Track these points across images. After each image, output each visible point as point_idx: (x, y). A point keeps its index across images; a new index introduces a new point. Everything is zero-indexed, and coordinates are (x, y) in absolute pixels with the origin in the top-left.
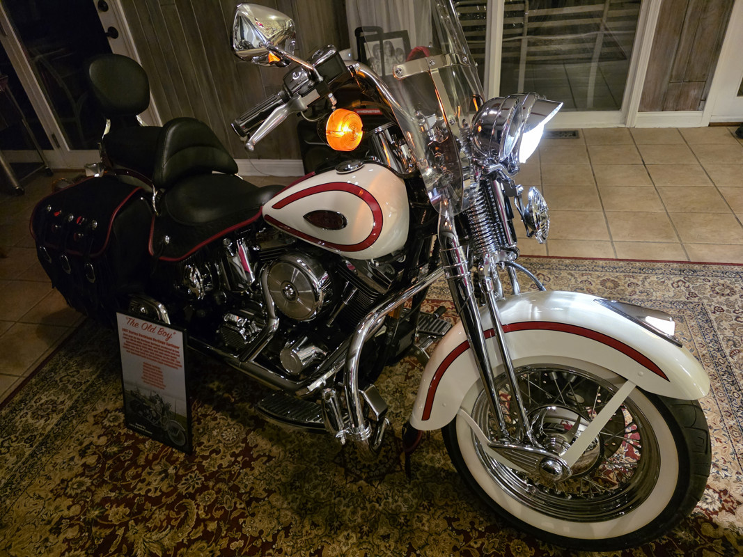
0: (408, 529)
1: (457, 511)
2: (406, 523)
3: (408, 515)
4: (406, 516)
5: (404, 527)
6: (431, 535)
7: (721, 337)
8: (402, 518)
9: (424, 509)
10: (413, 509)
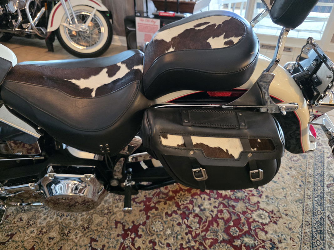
0: (66, 238)
1: (99, 236)
2: (68, 233)
3: (72, 229)
4: (70, 230)
5: (65, 236)
6: (76, 246)
7: (326, 174)
8: (68, 230)
9: (82, 229)
10: (77, 227)
